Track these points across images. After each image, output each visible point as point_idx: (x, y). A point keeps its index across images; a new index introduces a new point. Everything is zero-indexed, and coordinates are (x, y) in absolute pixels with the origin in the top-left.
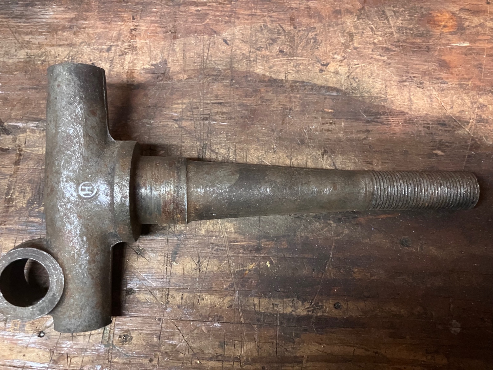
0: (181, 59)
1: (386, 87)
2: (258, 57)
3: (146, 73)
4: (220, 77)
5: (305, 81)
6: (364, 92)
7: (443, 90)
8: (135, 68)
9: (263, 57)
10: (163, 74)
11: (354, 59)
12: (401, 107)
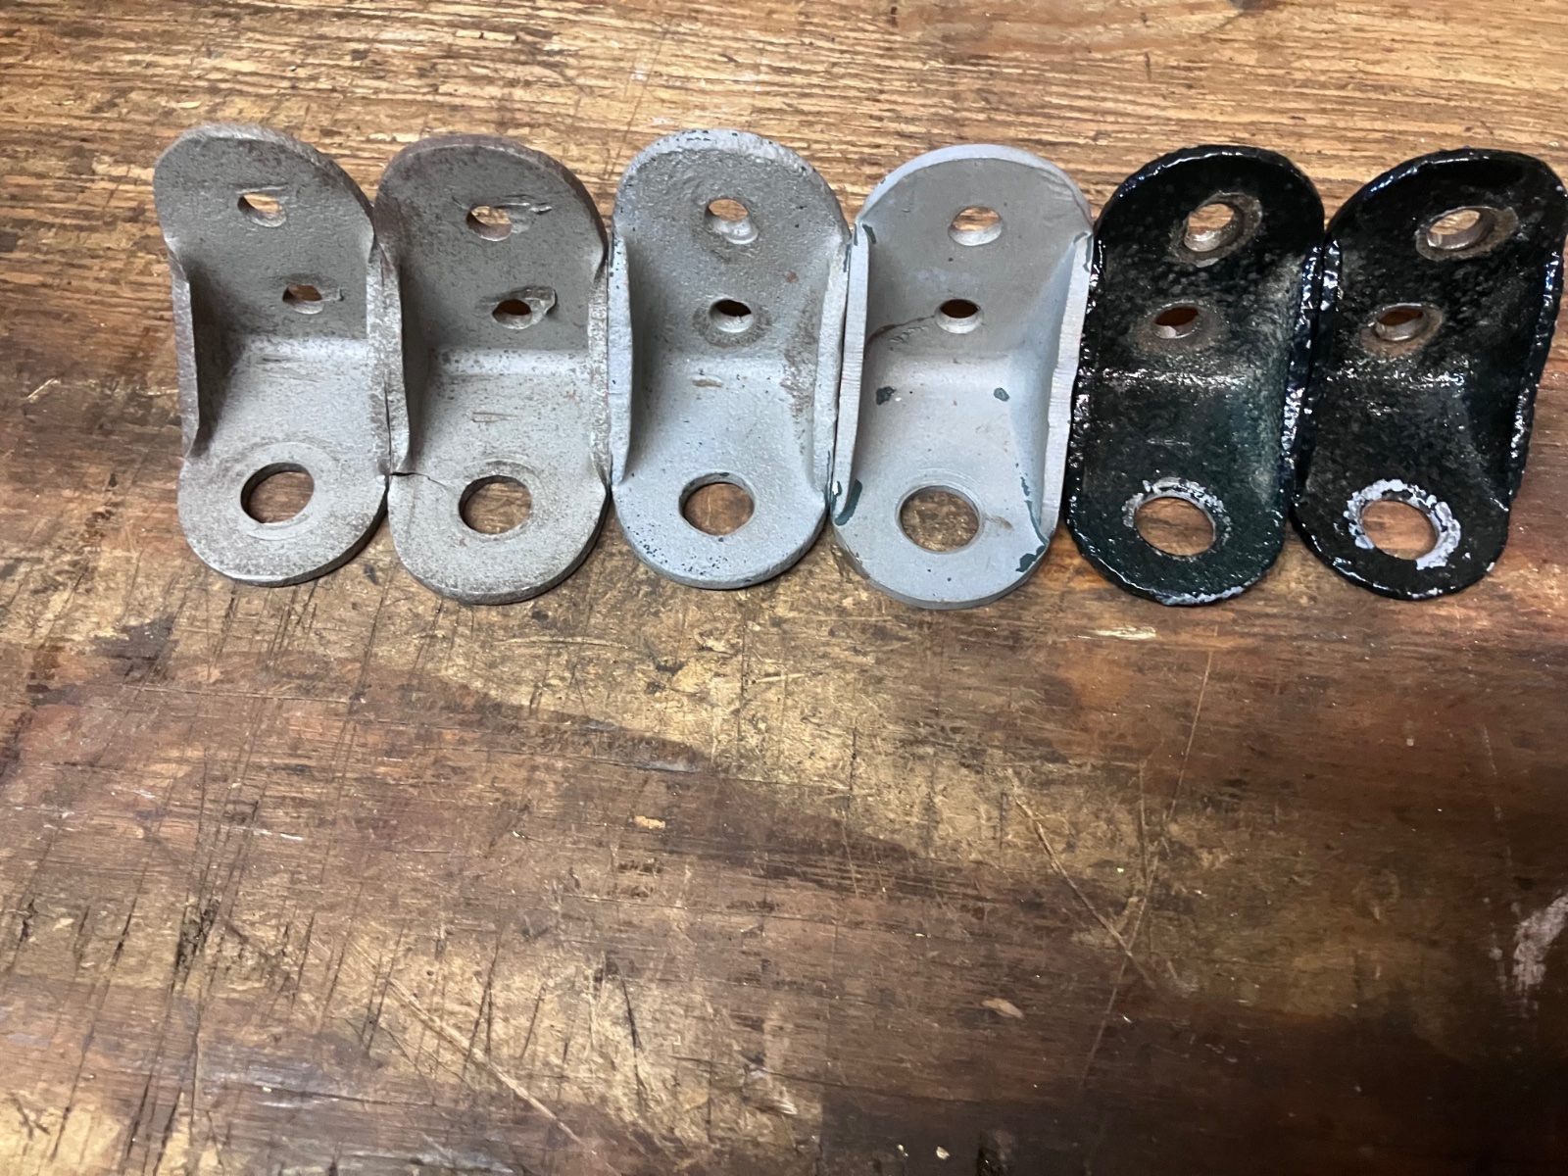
0: (219, 617)
1: (854, 757)
2: (461, 629)
3: (96, 653)
4: (321, 685)
5: (592, 716)
6: (780, 768)
7: (1048, 783)
8: (67, 636)
9: (477, 629)
10: (151, 660)
11: (766, 655)
12: (893, 831)
